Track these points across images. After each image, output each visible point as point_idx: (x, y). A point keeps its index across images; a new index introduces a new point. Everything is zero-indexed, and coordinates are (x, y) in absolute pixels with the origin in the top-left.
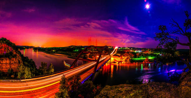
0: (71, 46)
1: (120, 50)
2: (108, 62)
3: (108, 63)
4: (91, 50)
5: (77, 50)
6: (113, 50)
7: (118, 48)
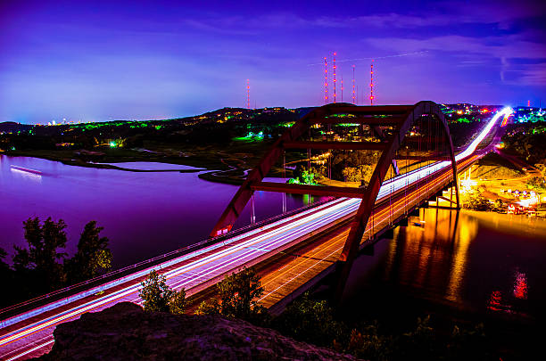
0: (223, 111)
1: (529, 125)
2: (441, 202)
3: (437, 207)
4: (341, 132)
5: (256, 132)
6: (476, 127)
7: (516, 115)
